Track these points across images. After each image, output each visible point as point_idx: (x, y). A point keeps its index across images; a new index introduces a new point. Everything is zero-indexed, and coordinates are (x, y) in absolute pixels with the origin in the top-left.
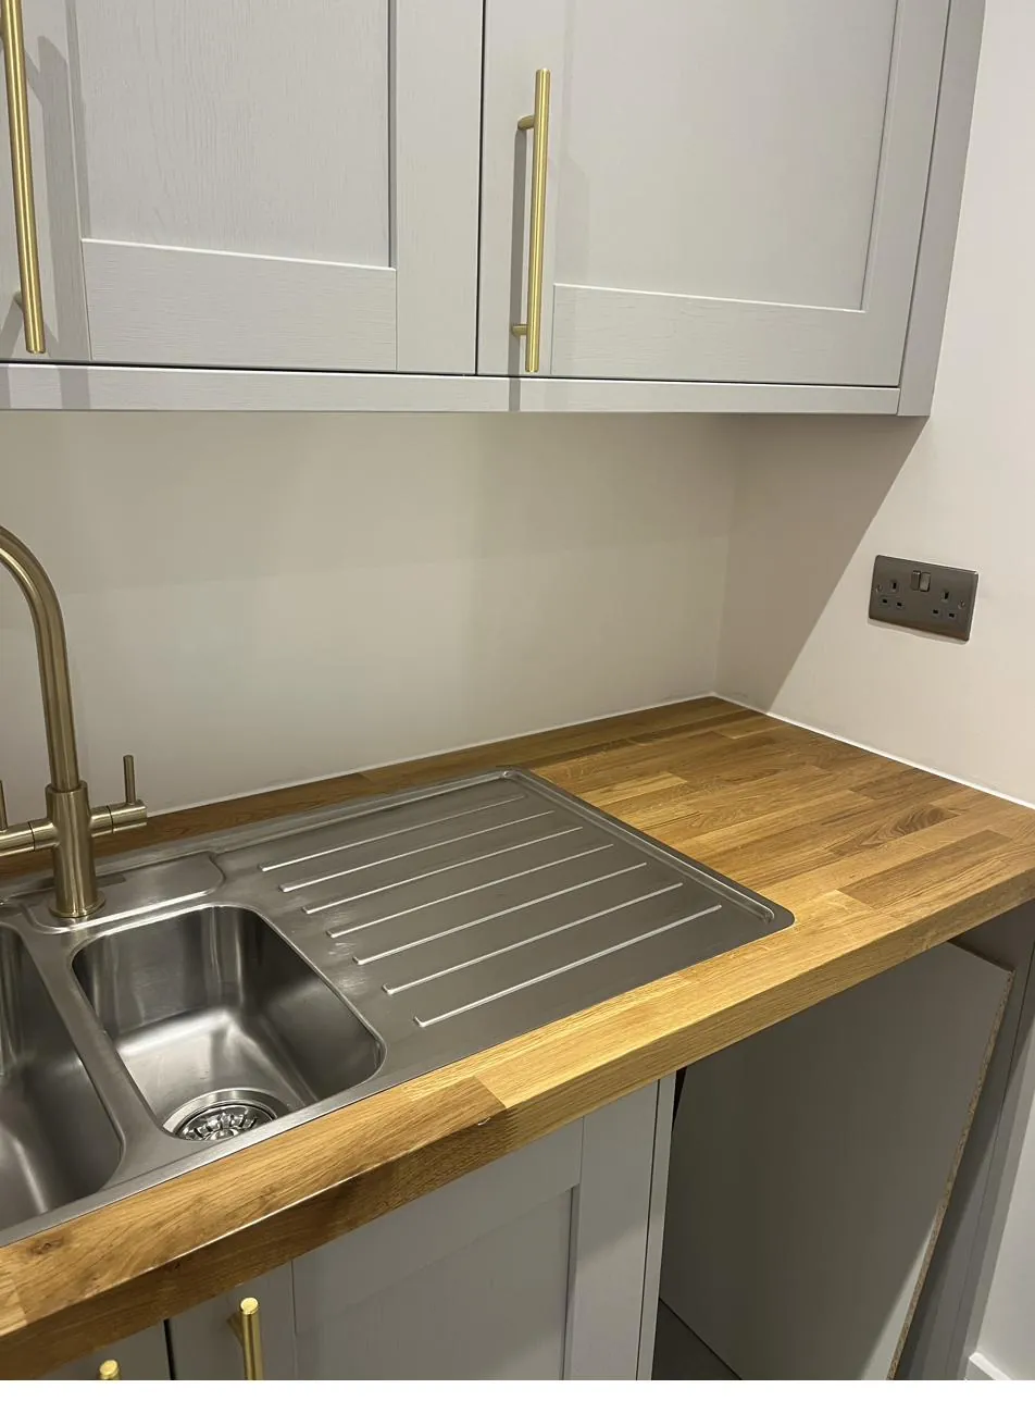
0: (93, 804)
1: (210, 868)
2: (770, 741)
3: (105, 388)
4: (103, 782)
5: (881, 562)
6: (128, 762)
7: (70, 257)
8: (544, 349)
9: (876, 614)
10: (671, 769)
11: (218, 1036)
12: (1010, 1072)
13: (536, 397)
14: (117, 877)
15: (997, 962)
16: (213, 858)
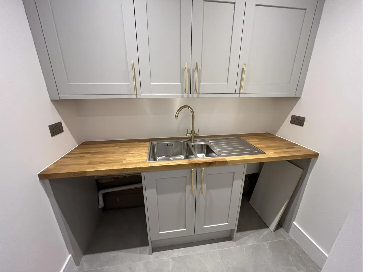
0: (195, 133)
1: (204, 141)
2: (274, 138)
3: (201, 96)
4: (196, 131)
5: (292, 116)
6: (198, 129)
7: (199, 85)
8: (243, 91)
9: (291, 123)
10: (258, 139)
11: (203, 156)
12: (302, 183)
13: (242, 95)
14: (196, 140)
15: (300, 168)
16: (205, 140)
